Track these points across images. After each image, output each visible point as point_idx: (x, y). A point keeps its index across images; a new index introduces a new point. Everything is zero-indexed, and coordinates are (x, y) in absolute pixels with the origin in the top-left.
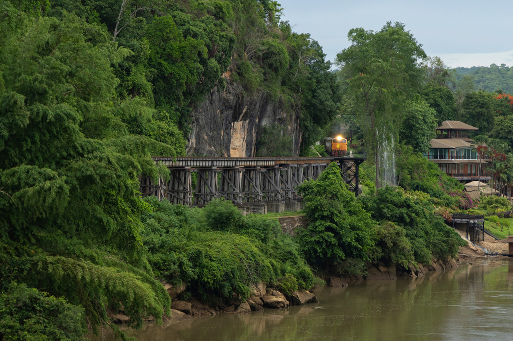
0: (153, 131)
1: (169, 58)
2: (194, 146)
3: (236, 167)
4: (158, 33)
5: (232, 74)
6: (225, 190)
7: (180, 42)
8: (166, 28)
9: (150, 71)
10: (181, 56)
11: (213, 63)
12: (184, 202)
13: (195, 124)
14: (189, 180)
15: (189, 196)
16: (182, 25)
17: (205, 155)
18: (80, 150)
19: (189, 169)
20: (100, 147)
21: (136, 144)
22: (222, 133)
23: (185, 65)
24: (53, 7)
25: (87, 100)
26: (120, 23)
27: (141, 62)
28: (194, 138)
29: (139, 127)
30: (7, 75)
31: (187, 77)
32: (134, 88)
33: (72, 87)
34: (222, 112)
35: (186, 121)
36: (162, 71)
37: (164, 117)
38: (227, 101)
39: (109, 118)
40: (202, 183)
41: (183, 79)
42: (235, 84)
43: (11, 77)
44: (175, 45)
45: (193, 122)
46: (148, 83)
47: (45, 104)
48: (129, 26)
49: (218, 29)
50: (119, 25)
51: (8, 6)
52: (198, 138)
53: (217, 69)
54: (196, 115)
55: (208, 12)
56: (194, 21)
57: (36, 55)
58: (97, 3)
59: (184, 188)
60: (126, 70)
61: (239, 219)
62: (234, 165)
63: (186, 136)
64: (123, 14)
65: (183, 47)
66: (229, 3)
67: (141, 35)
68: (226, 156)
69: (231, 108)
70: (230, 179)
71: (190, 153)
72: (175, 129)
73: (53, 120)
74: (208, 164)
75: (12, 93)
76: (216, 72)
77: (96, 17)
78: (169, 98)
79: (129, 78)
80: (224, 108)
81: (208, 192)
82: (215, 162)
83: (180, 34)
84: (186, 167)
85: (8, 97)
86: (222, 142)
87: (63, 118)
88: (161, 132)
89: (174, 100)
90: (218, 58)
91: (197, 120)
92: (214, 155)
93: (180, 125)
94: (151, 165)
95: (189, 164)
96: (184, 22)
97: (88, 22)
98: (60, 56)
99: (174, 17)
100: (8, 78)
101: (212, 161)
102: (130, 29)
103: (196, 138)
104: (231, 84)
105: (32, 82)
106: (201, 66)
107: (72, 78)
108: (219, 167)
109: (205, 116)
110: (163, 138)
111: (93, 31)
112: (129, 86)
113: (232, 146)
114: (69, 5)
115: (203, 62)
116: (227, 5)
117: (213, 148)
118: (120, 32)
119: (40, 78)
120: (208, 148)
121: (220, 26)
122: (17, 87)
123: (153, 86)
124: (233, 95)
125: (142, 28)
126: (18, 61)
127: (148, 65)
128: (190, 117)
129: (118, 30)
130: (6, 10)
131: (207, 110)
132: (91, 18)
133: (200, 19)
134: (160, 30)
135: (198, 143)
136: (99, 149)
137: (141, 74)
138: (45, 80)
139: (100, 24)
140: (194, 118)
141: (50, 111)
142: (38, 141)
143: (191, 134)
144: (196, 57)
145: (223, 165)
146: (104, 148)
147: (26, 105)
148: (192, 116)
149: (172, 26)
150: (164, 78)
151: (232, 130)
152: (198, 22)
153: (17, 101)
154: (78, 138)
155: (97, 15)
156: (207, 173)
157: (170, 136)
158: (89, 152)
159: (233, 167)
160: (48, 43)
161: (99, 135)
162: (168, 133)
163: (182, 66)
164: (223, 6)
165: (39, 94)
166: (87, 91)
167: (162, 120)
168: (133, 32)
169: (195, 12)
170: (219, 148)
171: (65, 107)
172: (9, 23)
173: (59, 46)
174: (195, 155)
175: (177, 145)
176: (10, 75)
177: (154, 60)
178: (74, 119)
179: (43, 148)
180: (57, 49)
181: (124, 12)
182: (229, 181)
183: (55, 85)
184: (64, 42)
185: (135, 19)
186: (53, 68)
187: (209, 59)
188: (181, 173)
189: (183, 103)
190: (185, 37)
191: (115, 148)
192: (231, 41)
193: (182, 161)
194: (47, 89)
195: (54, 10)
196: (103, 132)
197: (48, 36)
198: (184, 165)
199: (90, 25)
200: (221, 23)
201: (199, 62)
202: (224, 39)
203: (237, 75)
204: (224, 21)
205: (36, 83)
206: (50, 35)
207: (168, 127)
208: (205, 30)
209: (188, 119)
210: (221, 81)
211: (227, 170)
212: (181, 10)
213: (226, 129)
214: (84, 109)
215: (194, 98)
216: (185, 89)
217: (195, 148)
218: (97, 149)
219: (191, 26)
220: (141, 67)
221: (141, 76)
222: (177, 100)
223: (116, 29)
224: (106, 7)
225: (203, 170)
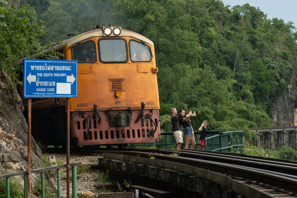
0: (254, 115)
1: (261, 80)
2: (276, 121)
3: (296, 131)
4: (255, 68)
5: (293, 85)
6: (291, 142)
7: (266, 72)
8: (259, 66)
9: (252, 87)
10: (266, 78)
11: (283, 81)
12: (270, 148)
13: (276, 111)
14: (272, 138)
15: (273, 146)
16: (267, 63)
17: (282, 125)
18: (213, 126)
19: (272, 133)
20: (222, 125)
21: (239, 123)
22: (290, 115)
23: (269, 83)
24: (204, 60)
25: (216, 104)
26: (236, 65)
27: (247, 83)
28: (276, 117)
29: (247, 114)
30: (180, 95)
31: (270, 88)
32: (244, 95)
33: (209, 99)
34: (289, 104)
35: (271, 110)
36: (257, 86)
37: (259, 108)
38: (292, 98)
39: (227, 112)
40: (279, 139)
41: (268, 90)
42: (295, 90)
43: (182, 96)
44: (263, 73)
45: (275, 110)
46: (251, 93)
47: (197, 107)
48: (241, 66)
49: (285, 64)
50: (236, 66)
51: (178, 66)
52: (278, 118)
53: (285, 84)
54: (276, 106)
55: (280, 56)
56: (272, 61)
57: (193, 86)
58: (225, 56)
59: (270, 142)
60: (240, 87)
61: (295, 155)
62: (294, 130)
63: (271, 117)
64: (238, 60)
65: (267, 74)
66: (290, 51)
67: (247, 70)
68: (292, 126)
69: (294, 102)
70: (293, 137)
71: (274, 125)
72: (265, 114)
73: (200, 114)
74: (281, 130)
75: (182, 103)
76: (285, 85)
77: (225, 63)
78: (262, 99)
79: (242, 91)
80: (290, 102)
81: (282, 143)
82: (285, 129)
83: (266, 68)
84: (271, 132)
85: (180, 105)
86: (290, 119)
87: (205, 113)
88: (258, 116)
89: (265, 100)
90: (285, 78)
91: (277, 109)
92: (286, 125)
93: (268, 112)
94: (248, 132)
95: (272, 130)
96: (268, 62)
97: (221, 65)
98: (203, 85)
99: (263, 60)
100: (181, 97)
101: (283, 128)
102: (241, 67)
103: (277, 118)
104: (293, 90)
105: (191, 98)
106: (277, 83)
107: (209, 95)
108: (287, 131)
109: (281, 107)
110: (259, 118)
111: (223, 70)
112: (242, 95)
113: (295, 120)
114: (211, 58)
115: (278, 81)
116: (289, 52)
117: (285, 122)
118: (237, 69)
119: (194, 96)
120: (283, 122)
121: (285, 63)
122: (185, 101)
123: (254, 94)
124: (294, 95)
125: (247, 66)
126: (185, 89)
127: (251, 84)
128: (273, 107)
129: (235, 68)
130: (178, 68)
131: (282, 104)
132: (222, 63)
133: (276, 60)
134: (256, 67)
135: (278, 119)
136: (221, 126)
137: (248, 88)
138: (196, 97)
139: (227, 66)
140: (275, 108)
141: (199, 110)
142: (194, 124)
143: (274, 116)
144: (274, 79)
145: (289, 130)
146: (223, 125)
147: (188, 108)
148: (274, 107)
149: (261, 65)
150: (259, 90)
151: (295, 113)
152: (274, 62)
153: (184, 107)
154: (212, 121)
155: (225, 61)
156: (281, 134)
157: (263, 117)
158: (217, 127)
159: (294, 131)
160: (198, 79)
161: (222, 120)
162: (261, 116)
163: (267, 84)
164: (286, 53)
165: (194, 103)
166: (216, 100)
167: (259, 110)
168: (242, 69)
169: (273, 57)
170: (288, 122)
171: (206, 108)
172: (179, 73)
173: (203, 81)
174: (277, 126)
175: (266, 122)
176: (182, 95)
177: (253, 81)
178: (209, 113)
179: (197, 127)
180: (202, 82)
181: (238, 59)
182: (293, 138)
183: (200, 99)
184: (205, 79)
185: (244, 62)
186: (200, 91)
187: (280, 79)
188: (268, 135)
189: (269, 101)
190: (268, 69)
191: (229, 125)
192: (291, 70)
193: (269, 129)
194: (197, 101)
195: (204, 61)
196: (225, 118)
197: (198, 77)
198: (269, 131)
199: (222, 67)
200: (286, 61)
201: (276, 81)
202: (287, 69)
203: (296, 86)
204: (287, 60)
205: (192, 98)
206: (199, 76)
207: (261, 113)
208: (278, 65)
209: (272, 108)
210: (287, 90)
211: (291, 132)
212: (266, 56)
213: (292, 112)
214: (215, 108)
215: (275, 98)
216: (269, 94)
217: (277, 122)
218: (220, 126)
219: (271, 64)
220: (247, 85)
221: (247, 90)
222: (266, 100)
223: (234, 68)
224: (229, 58)
225: (279, 133)
